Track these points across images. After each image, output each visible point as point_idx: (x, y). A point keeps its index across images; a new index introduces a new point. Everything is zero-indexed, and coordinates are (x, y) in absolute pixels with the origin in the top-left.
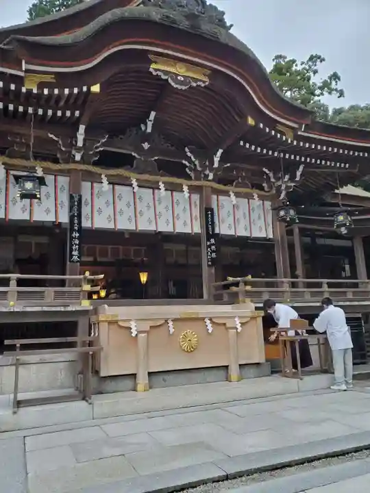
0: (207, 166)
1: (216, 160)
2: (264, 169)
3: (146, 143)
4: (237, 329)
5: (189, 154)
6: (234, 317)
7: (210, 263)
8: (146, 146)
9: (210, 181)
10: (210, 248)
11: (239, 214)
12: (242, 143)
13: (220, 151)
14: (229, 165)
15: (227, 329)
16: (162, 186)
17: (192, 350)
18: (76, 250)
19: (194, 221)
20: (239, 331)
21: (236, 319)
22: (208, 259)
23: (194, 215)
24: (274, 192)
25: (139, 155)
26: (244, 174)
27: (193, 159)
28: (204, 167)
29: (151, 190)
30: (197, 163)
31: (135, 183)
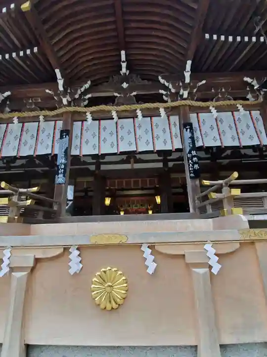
0: (181, 86)
1: (187, 75)
2: (246, 79)
3: (125, 83)
4: (210, 267)
5: (162, 81)
6: (204, 242)
7: (192, 175)
8: (125, 85)
9: (185, 99)
10: (192, 160)
11: (224, 127)
12: (207, 36)
13: (189, 63)
14: (204, 82)
15: (188, 266)
16: (139, 113)
17: (115, 306)
18: (61, 173)
19: (174, 138)
20: (215, 271)
21: (208, 247)
22: (190, 171)
23: (173, 134)
24: (262, 100)
25: (119, 94)
26: (223, 90)
27: (167, 84)
28: (178, 88)
29: (132, 119)
30: (171, 87)
31: (114, 114)
